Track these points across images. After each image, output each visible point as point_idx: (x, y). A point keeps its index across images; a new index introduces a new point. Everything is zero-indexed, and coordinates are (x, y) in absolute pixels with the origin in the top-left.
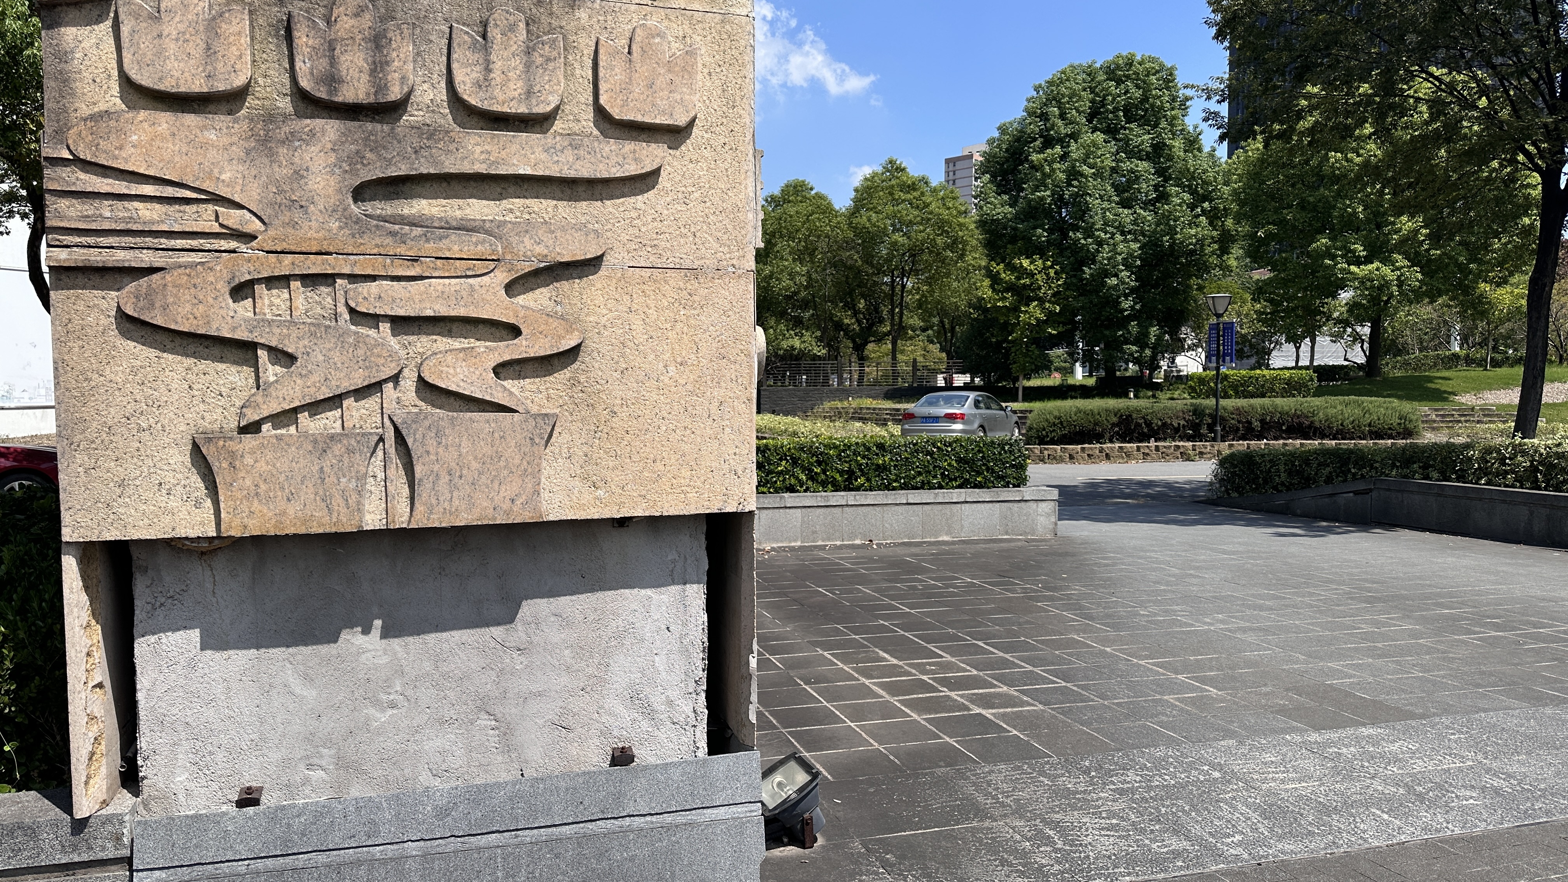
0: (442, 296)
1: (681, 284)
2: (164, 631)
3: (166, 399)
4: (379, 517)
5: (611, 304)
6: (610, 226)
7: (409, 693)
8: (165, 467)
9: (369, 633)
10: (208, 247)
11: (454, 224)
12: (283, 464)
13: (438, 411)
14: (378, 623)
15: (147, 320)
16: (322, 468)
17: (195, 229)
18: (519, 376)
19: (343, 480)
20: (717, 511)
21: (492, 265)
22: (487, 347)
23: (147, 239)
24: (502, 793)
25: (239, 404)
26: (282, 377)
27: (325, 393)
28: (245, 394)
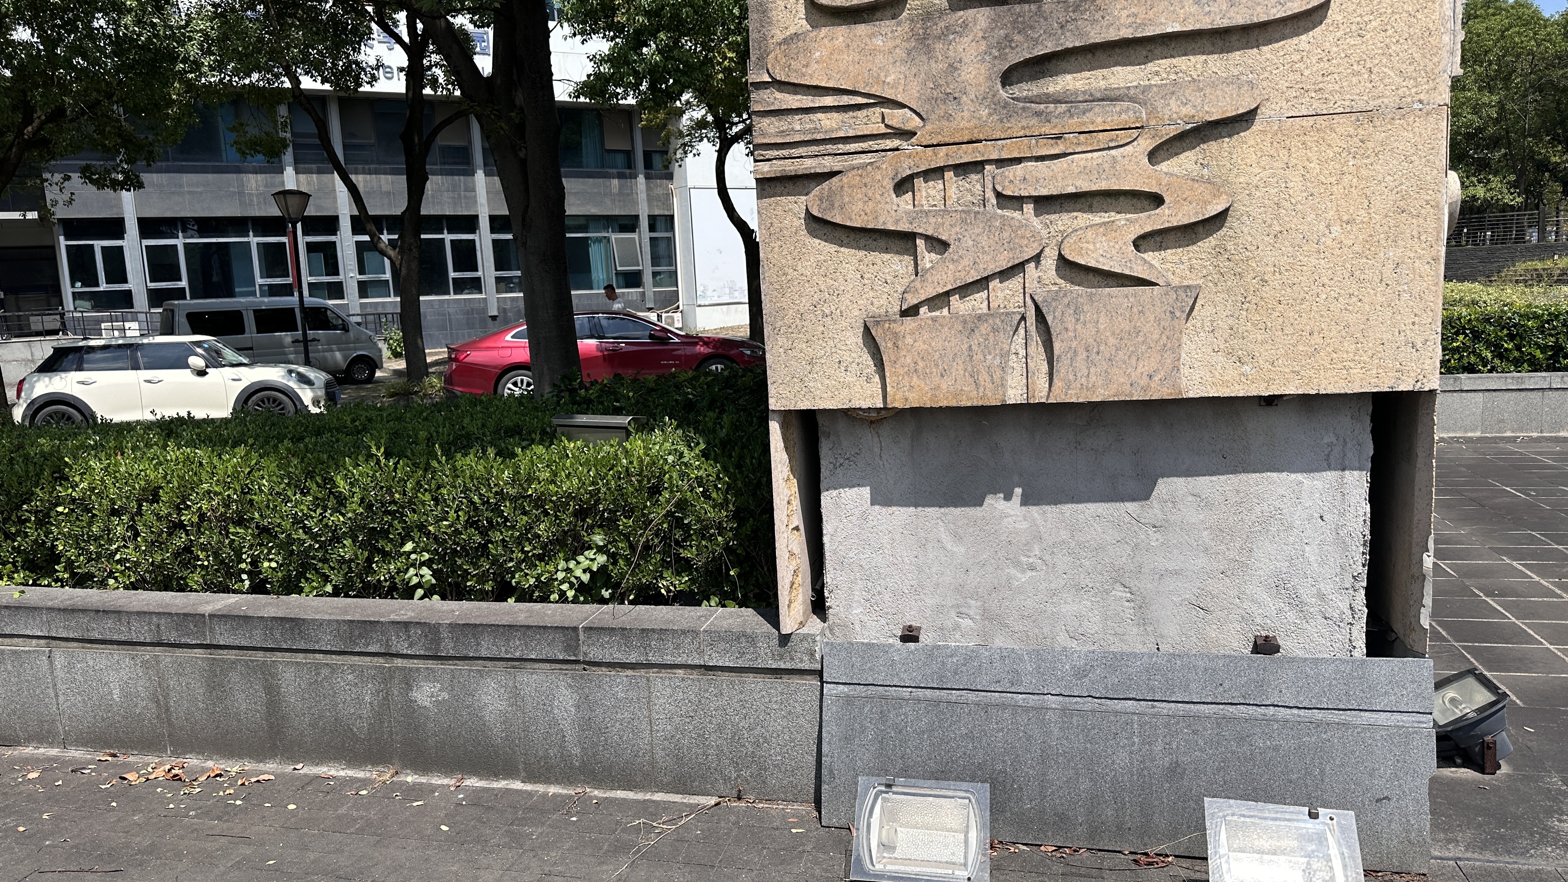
0: (1085, 171)
1: (1351, 130)
2: (843, 488)
3: (843, 288)
4: (1020, 392)
5: (1265, 160)
6: (1266, 75)
7: (1047, 557)
8: (843, 348)
9: (1010, 499)
10: (876, 147)
11: (1098, 95)
12: (937, 344)
13: (1077, 288)
14: (1018, 491)
15: (829, 219)
16: (970, 346)
17: (866, 133)
18: (1161, 248)
19: (989, 357)
20: (1388, 390)
21: (1135, 133)
22: (1127, 220)
23: (828, 146)
24: (1139, 663)
25: (900, 289)
26: (937, 263)
27: (974, 276)
28: (906, 281)
